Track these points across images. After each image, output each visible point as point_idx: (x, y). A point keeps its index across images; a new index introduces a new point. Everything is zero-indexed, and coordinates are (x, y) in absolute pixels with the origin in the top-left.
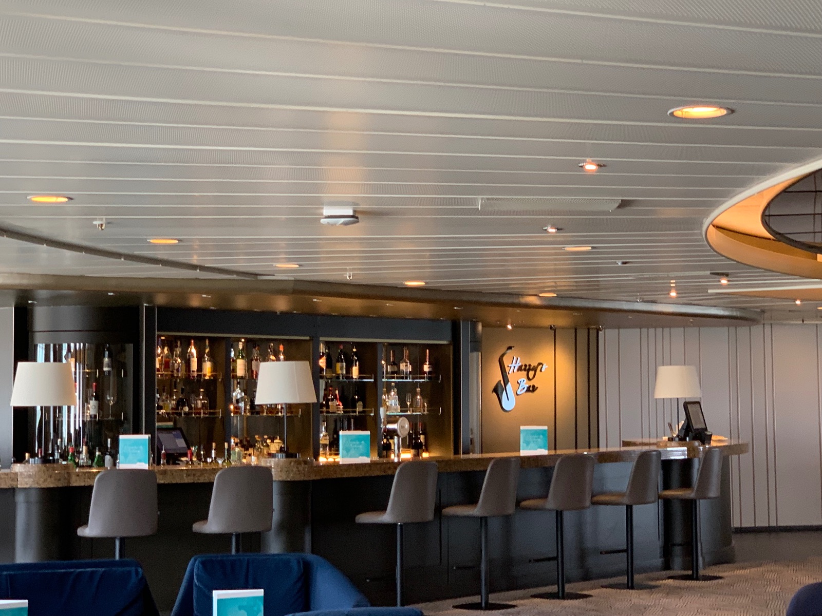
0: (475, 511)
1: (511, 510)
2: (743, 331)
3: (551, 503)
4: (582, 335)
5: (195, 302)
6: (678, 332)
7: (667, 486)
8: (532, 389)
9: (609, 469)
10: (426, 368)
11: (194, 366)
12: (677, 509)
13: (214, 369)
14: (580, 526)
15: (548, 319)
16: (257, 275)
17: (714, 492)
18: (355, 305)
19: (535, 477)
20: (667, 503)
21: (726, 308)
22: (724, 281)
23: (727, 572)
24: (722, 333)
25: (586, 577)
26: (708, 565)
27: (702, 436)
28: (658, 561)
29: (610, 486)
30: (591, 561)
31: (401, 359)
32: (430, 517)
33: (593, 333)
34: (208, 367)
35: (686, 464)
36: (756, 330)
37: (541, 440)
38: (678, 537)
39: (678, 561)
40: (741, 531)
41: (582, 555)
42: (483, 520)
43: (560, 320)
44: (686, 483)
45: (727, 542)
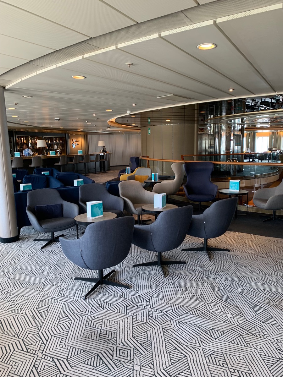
0: (73, 163)
1: (78, 163)
2: (111, 135)
3: (84, 162)
4: (86, 136)
5: (22, 130)
6: (101, 136)
7: (100, 159)
8: (78, 145)
9: (92, 157)
10: (61, 141)
11: (23, 141)
12: (102, 163)
13: (26, 141)
14: (88, 165)
15: (80, 134)
16: (36, 126)
17: (107, 160)
18: (49, 131)
19: (81, 158)
20: (101, 162)
21: (109, 132)
22: (109, 128)
23: (110, 171)
24: (108, 136)
25: (89, 173)
26: (107, 171)
27: (105, 152)
28: (100, 170)
29: (92, 159)
30: (89, 171)
31: (57, 140)
32: (66, 164)
33: (87, 136)
34: (25, 141)
35: (103, 156)
36: (113, 135)
37: (81, 152)
38: (102, 167)
39: (102, 170)
40: (111, 166)
41: (88, 169)
42: (74, 164)
43: (82, 134)
44: (103, 158)
45: (109, 168)
